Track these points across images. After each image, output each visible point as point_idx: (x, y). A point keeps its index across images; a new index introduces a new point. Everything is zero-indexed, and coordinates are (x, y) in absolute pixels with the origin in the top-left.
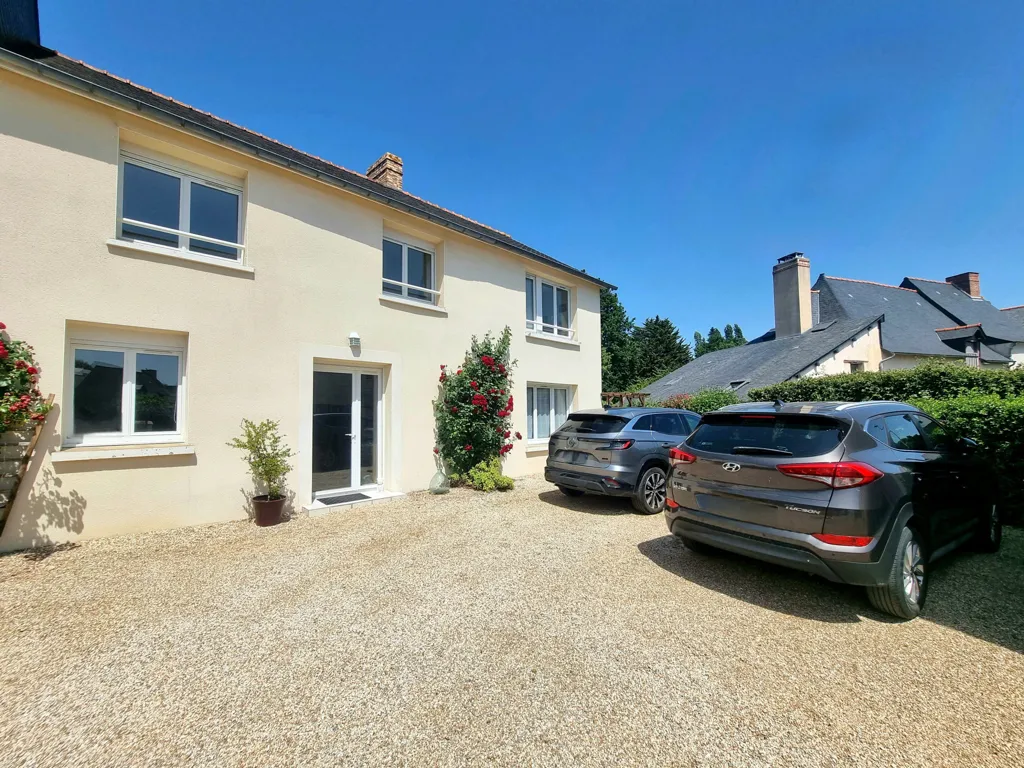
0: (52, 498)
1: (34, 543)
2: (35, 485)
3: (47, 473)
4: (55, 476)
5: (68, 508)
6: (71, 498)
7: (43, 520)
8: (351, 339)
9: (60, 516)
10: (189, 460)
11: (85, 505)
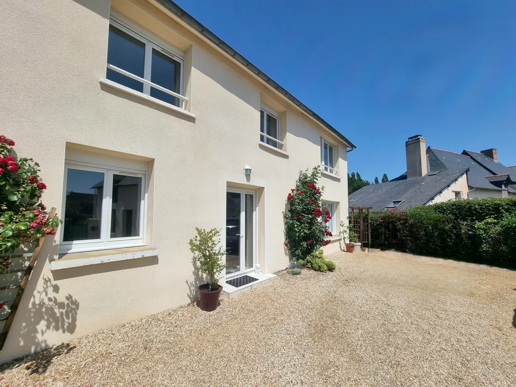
0: (51, 303)
1: (33, 350)
2: (35, 293)
3: (46, 281)
4: (54, 283)
5: (64, 311)
6: (66, 302)
7: (42, 325)
8: (246, 169)
9: (56, 320)
10: (153, 260)
11: (78, 306)
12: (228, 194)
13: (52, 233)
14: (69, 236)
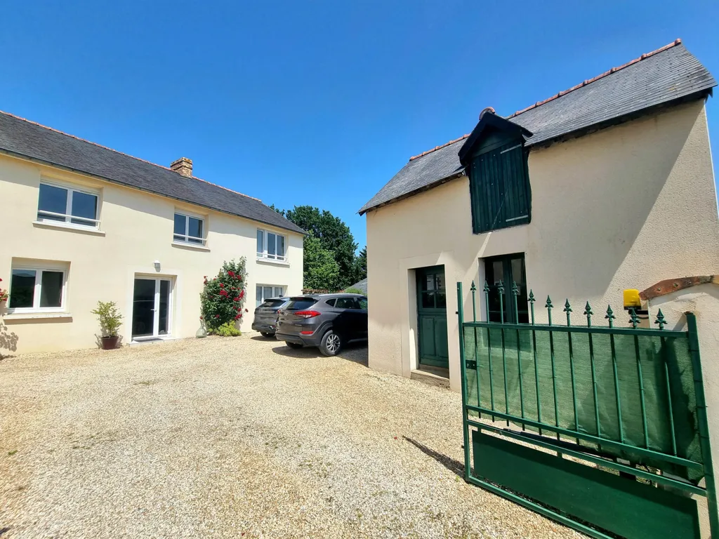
0: (3, 335)
3: (0, 324)
4: (5, 326)
5: (10, 340)
6: (11, 336)
8: (155, 264)
9: (6, 344)
10: (68, 320)
11: (17, 338)
12: (135, 280)
13: (6, 300)
14: (13, 305)
